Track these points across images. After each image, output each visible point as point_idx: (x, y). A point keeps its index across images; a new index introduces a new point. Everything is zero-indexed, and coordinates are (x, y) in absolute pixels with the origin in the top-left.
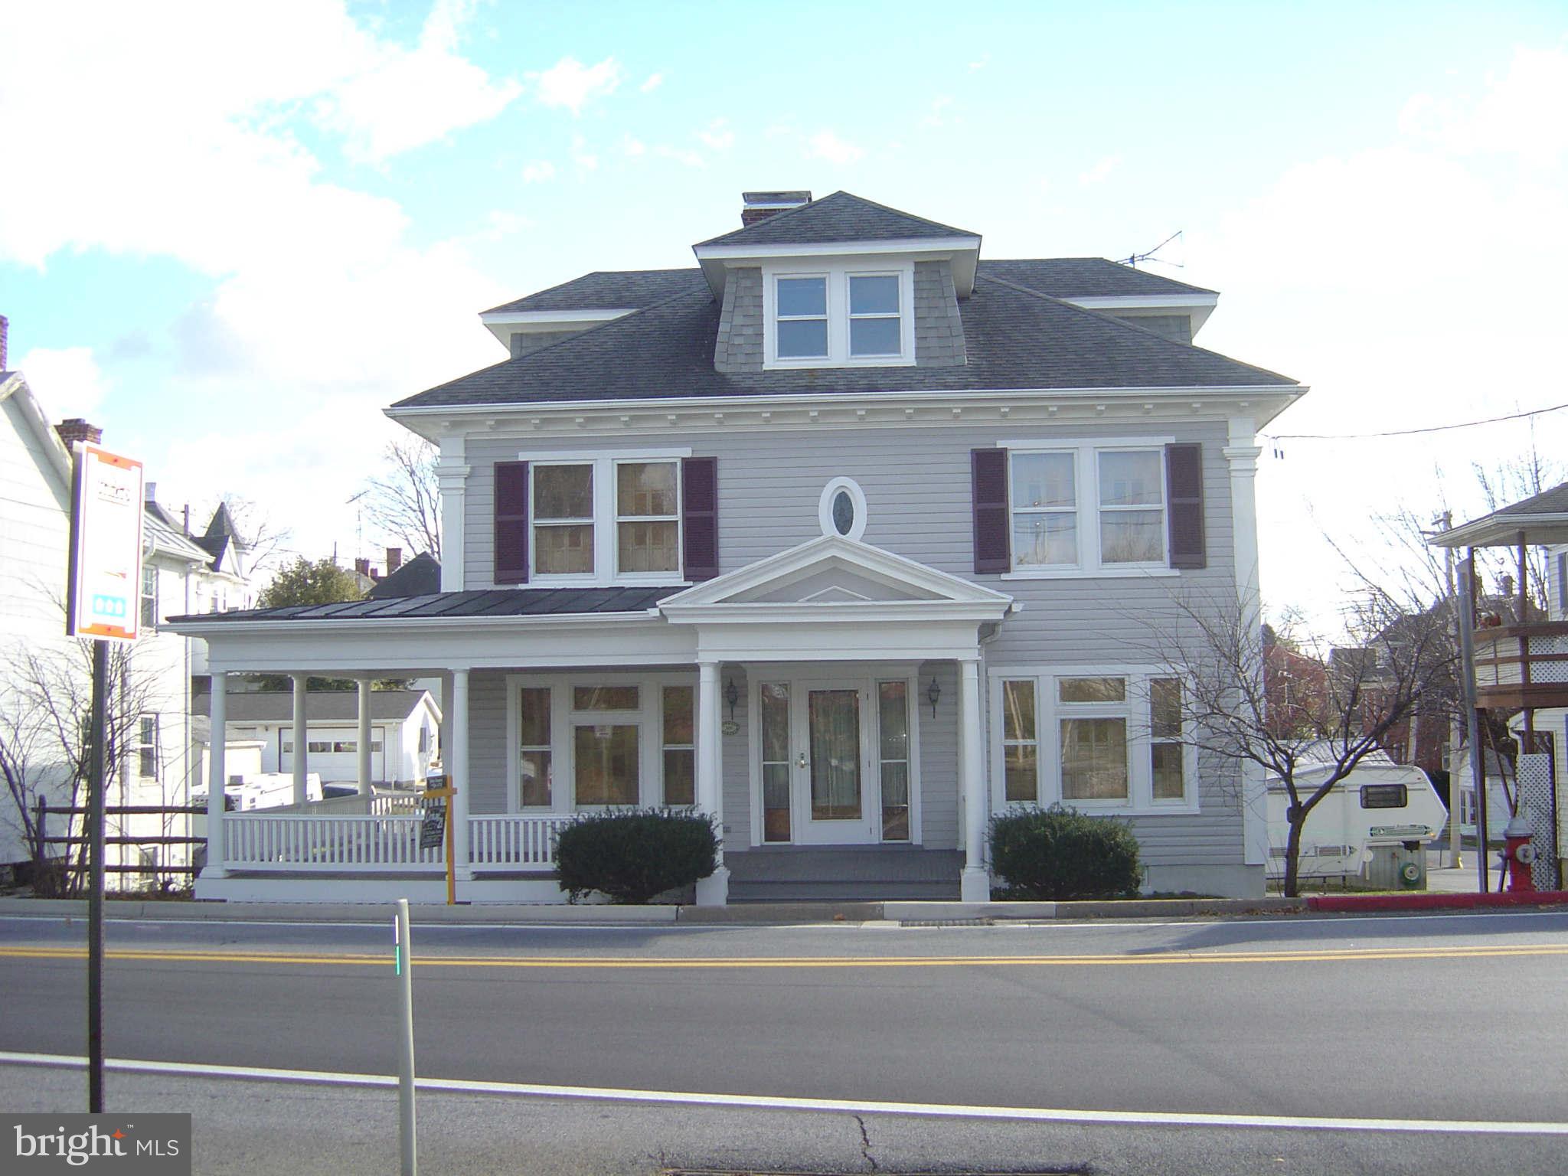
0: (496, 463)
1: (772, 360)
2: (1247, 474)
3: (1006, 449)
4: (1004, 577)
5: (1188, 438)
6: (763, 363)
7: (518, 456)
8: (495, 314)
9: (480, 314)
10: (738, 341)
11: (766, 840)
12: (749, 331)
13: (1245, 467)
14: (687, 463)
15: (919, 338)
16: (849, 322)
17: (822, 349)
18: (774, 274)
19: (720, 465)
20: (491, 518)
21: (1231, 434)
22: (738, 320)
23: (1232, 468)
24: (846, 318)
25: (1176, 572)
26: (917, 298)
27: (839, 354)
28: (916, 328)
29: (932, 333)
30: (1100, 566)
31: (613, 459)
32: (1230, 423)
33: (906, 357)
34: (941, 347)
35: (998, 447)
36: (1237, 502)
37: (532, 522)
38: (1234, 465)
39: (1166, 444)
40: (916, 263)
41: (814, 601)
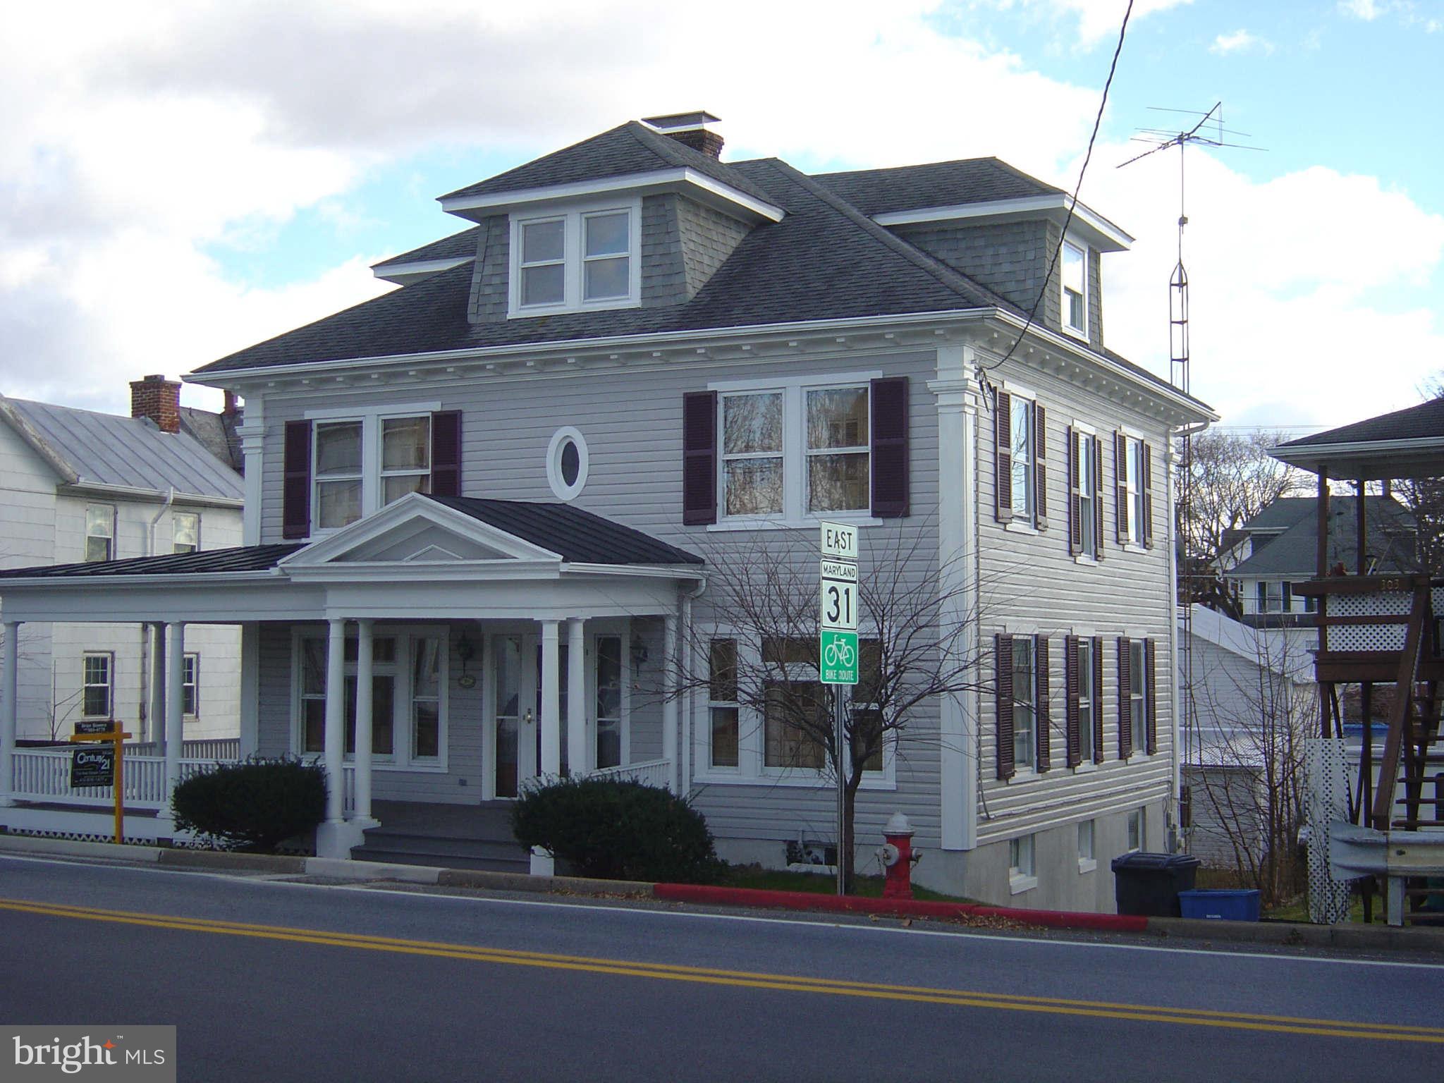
0: (286, 422)
1: (516, 310)
2: (957, 410)
3: (716, 391)
4: (710, 528)
5: (895, 372)
6: (507, 312)
7: (303, 415)
8: (383, 267)
9: (372, 267)
10: (488, 291)
11: (497, 795)
12: (496, 280)
13: (951, 403)
14: (437, 417)
15: (645, 278)
16: (583, 264)
17: (559, 296)
18: (519, 221)
19: (465, 418)
20: (281, 475)
21: (940, 366)
22: (488, 270)
23: (940, 403)
24: (580, 262)
25: (879, 522)
26: (645, 235)
27: (574, 301)
28: (642, 267)
29: (658, 271)
30: (804, 517)
31: (378, 415)
32: (939, 354)
33: (633, 299)
34: (663, 286)
35: (709, 390)
36: (944, 441)
37: (314, 477)
38: (943, 400)
39: (872, 380)
40: (644, 199)
41: (417, 560)
